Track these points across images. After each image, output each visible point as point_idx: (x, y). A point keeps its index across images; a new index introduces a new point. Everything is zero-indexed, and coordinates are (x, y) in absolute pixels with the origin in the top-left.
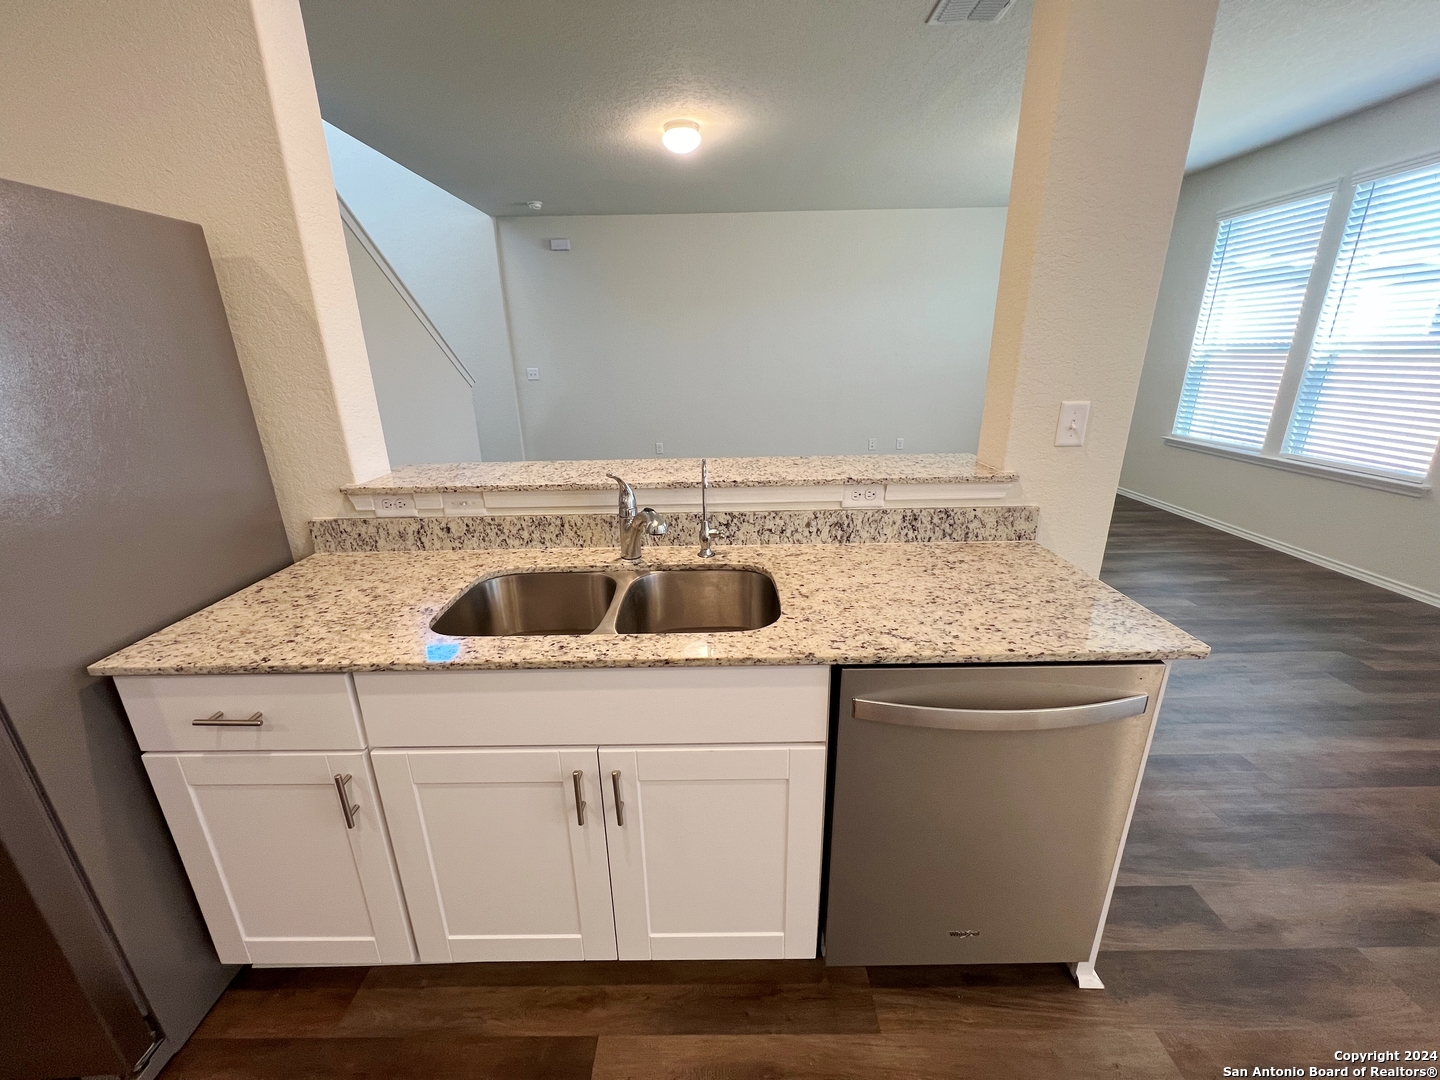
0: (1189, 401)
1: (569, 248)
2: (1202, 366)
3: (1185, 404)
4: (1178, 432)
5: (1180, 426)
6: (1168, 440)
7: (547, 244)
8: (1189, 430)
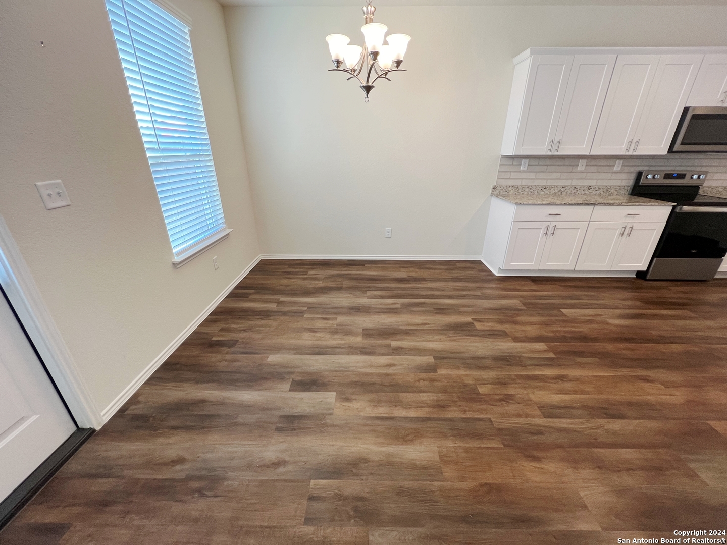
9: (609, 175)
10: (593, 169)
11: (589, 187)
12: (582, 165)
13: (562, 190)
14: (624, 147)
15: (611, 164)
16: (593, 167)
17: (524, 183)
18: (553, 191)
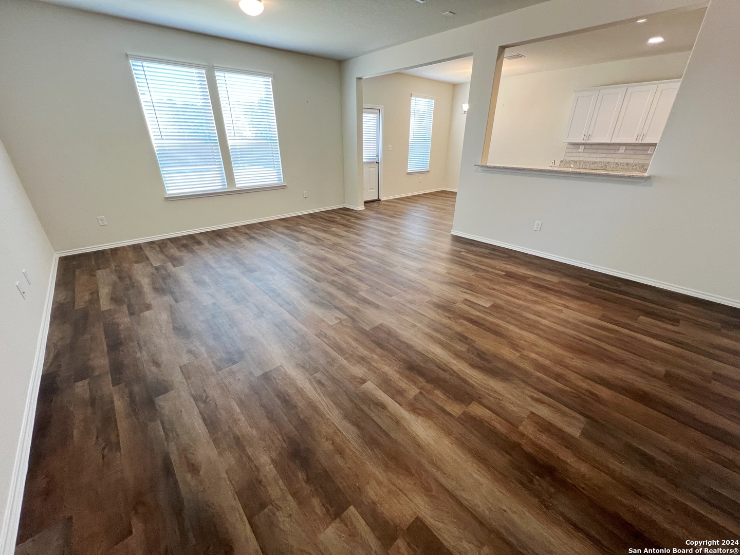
9: (644, 157)
10: (631, 152)
11: (627, 164)
12: (622, 150)
13: (607, 164)
14: (635, 138)
15: (646, 149)
16: (631, 151)
17: (581, 159)
18: (600, 165)
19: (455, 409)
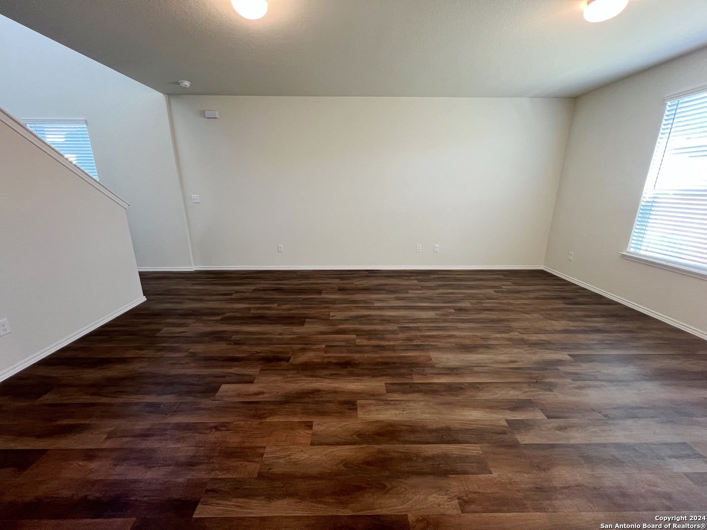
0: (641, 225)
1: (217, 117)
2: (653, 203)
3: (638, 227)
4: (632, 249)
5: (633, 245)
6: (623, 256)
7: (203, 114)
8: (640, 249)
19: (228, 315)
